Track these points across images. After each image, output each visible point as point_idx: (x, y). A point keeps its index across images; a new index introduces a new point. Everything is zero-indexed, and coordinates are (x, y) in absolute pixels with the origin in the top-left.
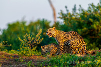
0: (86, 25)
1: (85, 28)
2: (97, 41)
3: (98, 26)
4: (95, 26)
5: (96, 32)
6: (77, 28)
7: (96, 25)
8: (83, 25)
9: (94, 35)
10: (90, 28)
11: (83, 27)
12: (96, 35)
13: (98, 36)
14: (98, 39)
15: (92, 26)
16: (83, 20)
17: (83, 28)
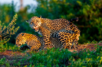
0: (72, 9)
1: (71, 14)
2: (87, 32)
3: (89, 12)
4: (84, 11)
5: (87, 19)
6: (60, 13)
7: (87, 10)
8: (68, 9)
9: (84, 24)
10: (78, 13)
11: (68, 12)
12: (86, 23)
13: (90, 24)
14: (88, 29)
15: (81, 11)
16: (68, 3)
17: (68, 14)
